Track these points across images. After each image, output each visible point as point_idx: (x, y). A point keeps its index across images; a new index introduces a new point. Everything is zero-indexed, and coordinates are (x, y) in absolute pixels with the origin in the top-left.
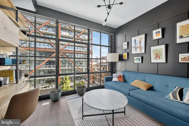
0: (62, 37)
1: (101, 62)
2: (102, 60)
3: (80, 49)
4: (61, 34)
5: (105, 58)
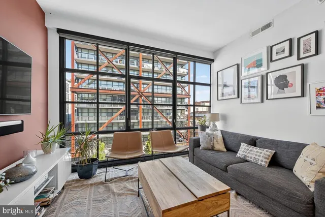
0: (144, 71)
1: (196, 111)
2: (196, 107)
3: (166, 89)
4: (142, 67)
5: (202, 104)
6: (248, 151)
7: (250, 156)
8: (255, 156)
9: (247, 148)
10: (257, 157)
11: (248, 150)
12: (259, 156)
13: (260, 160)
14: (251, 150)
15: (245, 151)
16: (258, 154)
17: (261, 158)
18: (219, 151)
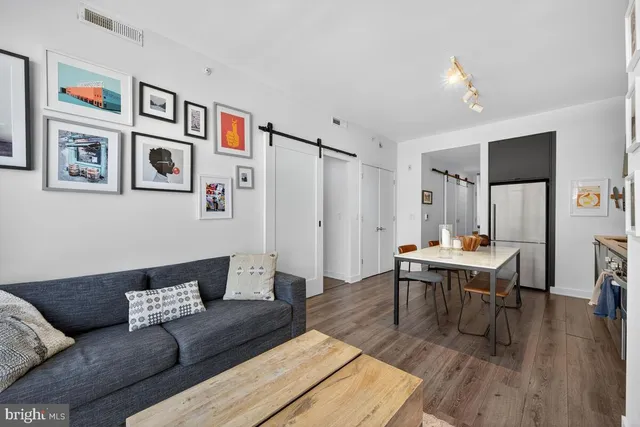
6: (160, 302)
7: (170, 308)
8: (180, 304)
9: (153, 297)
10: (185, 303)
11: (157, 299)
12: (187, 299)
13: (192, 306)
14: (164, 298)
15: (154, 303)
16: (183, 296)
17: (192, 302)
18: (61, 352)
